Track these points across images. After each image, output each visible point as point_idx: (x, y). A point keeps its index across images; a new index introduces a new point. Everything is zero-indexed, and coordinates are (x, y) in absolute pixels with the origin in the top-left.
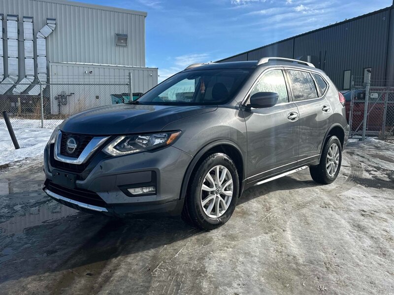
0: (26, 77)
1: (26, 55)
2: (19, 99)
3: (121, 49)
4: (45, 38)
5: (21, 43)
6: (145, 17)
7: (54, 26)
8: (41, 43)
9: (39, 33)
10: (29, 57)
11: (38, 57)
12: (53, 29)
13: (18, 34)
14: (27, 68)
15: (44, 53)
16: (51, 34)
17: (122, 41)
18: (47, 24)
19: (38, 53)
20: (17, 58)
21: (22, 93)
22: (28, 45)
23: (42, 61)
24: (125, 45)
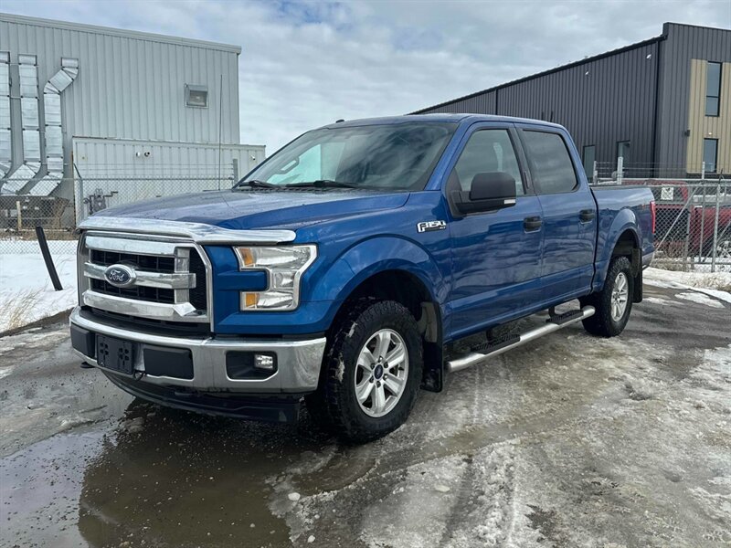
0: (25, 163)
1: (25, 123)
2: (18, 203)
3: (197, 111)
4: (60, 93)
5: (15, 101)
6: (238, 54)
7: (75, 71)
8: (52, 101)
9: (48, 85)
10: (31, 128)
11: (47, 128)
12: (74, 77)
13: (10, 85)
14: (27, 147)
15: (58, 119)
16: (70, 85)
17: (198, 98)
18: (63, 68)
19: (46, 120)
20: (9, 129)
21: (17, 192)
22: (29, 105)
23: (55, 134)
24: (203, 104)
